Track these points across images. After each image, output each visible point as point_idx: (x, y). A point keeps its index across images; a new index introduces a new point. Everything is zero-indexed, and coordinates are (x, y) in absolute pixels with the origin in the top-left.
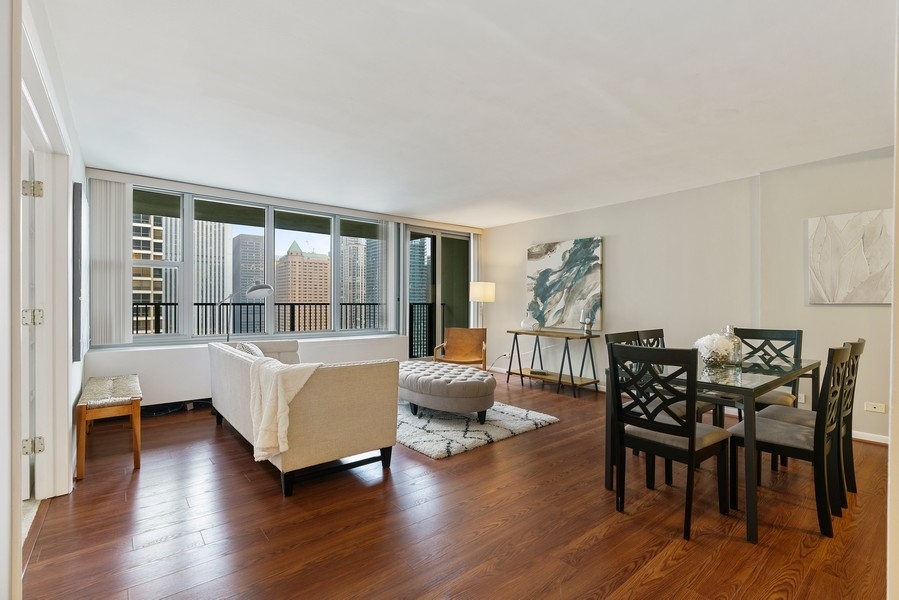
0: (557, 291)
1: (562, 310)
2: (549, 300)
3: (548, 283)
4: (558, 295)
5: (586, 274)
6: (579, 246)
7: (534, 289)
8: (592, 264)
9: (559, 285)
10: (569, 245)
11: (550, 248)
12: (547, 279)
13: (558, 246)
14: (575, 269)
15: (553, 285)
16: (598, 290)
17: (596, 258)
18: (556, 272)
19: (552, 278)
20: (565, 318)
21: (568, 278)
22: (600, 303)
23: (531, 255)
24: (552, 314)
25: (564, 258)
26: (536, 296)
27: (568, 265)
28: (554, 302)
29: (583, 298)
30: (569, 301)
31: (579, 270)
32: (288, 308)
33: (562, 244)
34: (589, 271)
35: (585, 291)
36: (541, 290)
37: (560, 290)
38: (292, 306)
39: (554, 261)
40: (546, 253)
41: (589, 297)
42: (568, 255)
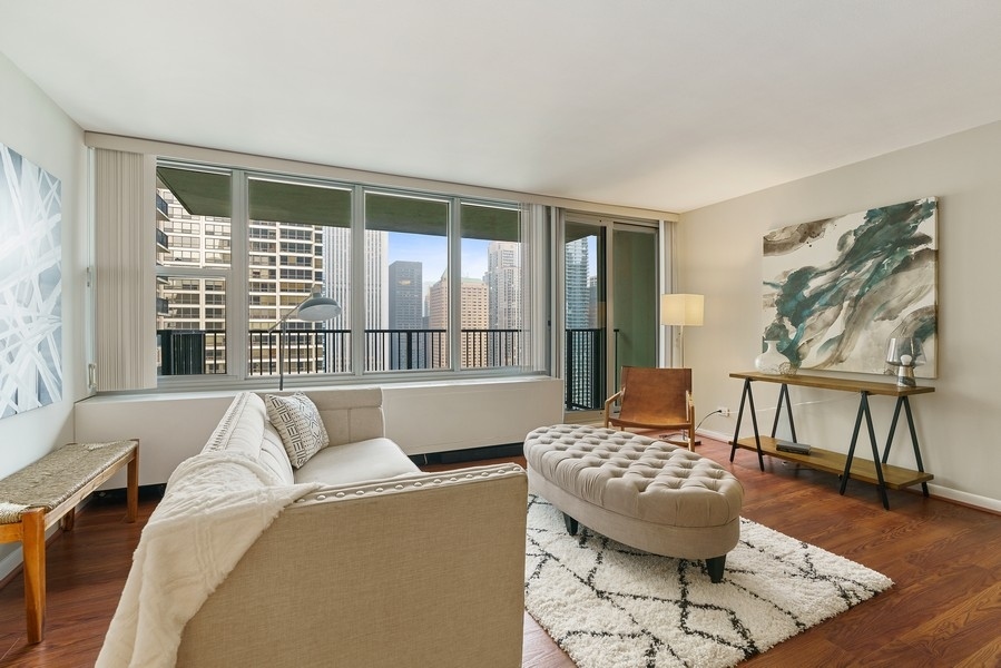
0: (828, 305)
1: (840, 340)
2: (809, 321)
3: (806, 293)
4: (829, 313)
5: (896, 271)
6: (877, 221)
7: (777, 303)
8: (913, 251)
9: (833, 295)
10: (857, 220)
11: (811, 231)
12: (804, 285)
13: (828, 227)
14: (869, 263)
15: (817, 295)
16: (929, 300)
17: (925, 239)
18: (824, 272)
19: (815, 284)
20: (845, 354)
21: (851, 280)
22: (931, 325)
23: (770, 247)
24: (817, 346)
25: (842, 244)
26: (781, 315)
27: (852, 258)
28: (820, 324)
29: (890, 315)
30: (854, 322)
31: (879, 266)
32: (404, 335)
33: (836, 222)
34: (906, 264)
35: (894, 303)
36: (792, 304)
37: (837, 300)
38: (409, 333)
39: (822, 253)
40: (802, 240)
41: (906, 314)
42: (851, 240)
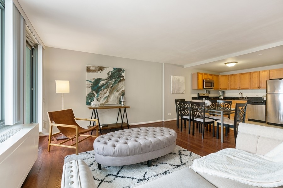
0: (105, 88)
1: (108, 97)
2: (100, 92)
3: (100, 85)
4: (105, 90)
5: (119, 82)
6: (115, 71)
7: (91, 87)
8: (121, 78)
9: (106, 86)
10: (112, 70)
11: (101, 69)
12: (99, 83)
13: (105, 69)
14: (114, 80)
15: (103, 86)
16: (123, 89)
17: (123, 77)
18: (104, 80)
19: (102, 83)
20: (109, 100)
21: (110, 83)
22: (123, 94)
23: (88, 70)
24: (102, 99)
25: (108, 74)
26: (92, 90)
27: (111, 78)
28: (103, 93)
29: (118, 91)
30: (111, 93)
31: (116, 80)
33: (107, 68)
34: (120, 81)
35: (118, 89)
36: (96, 87)
37: (107, 87)
39: (103, 75)
40: (99, 71)
41: (120, 91)
42: (110, 73)
